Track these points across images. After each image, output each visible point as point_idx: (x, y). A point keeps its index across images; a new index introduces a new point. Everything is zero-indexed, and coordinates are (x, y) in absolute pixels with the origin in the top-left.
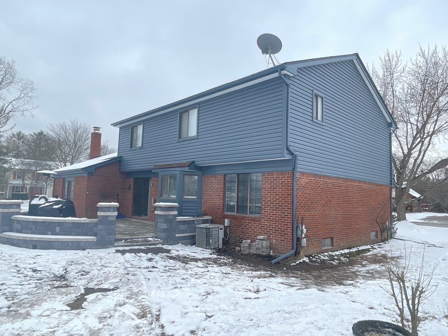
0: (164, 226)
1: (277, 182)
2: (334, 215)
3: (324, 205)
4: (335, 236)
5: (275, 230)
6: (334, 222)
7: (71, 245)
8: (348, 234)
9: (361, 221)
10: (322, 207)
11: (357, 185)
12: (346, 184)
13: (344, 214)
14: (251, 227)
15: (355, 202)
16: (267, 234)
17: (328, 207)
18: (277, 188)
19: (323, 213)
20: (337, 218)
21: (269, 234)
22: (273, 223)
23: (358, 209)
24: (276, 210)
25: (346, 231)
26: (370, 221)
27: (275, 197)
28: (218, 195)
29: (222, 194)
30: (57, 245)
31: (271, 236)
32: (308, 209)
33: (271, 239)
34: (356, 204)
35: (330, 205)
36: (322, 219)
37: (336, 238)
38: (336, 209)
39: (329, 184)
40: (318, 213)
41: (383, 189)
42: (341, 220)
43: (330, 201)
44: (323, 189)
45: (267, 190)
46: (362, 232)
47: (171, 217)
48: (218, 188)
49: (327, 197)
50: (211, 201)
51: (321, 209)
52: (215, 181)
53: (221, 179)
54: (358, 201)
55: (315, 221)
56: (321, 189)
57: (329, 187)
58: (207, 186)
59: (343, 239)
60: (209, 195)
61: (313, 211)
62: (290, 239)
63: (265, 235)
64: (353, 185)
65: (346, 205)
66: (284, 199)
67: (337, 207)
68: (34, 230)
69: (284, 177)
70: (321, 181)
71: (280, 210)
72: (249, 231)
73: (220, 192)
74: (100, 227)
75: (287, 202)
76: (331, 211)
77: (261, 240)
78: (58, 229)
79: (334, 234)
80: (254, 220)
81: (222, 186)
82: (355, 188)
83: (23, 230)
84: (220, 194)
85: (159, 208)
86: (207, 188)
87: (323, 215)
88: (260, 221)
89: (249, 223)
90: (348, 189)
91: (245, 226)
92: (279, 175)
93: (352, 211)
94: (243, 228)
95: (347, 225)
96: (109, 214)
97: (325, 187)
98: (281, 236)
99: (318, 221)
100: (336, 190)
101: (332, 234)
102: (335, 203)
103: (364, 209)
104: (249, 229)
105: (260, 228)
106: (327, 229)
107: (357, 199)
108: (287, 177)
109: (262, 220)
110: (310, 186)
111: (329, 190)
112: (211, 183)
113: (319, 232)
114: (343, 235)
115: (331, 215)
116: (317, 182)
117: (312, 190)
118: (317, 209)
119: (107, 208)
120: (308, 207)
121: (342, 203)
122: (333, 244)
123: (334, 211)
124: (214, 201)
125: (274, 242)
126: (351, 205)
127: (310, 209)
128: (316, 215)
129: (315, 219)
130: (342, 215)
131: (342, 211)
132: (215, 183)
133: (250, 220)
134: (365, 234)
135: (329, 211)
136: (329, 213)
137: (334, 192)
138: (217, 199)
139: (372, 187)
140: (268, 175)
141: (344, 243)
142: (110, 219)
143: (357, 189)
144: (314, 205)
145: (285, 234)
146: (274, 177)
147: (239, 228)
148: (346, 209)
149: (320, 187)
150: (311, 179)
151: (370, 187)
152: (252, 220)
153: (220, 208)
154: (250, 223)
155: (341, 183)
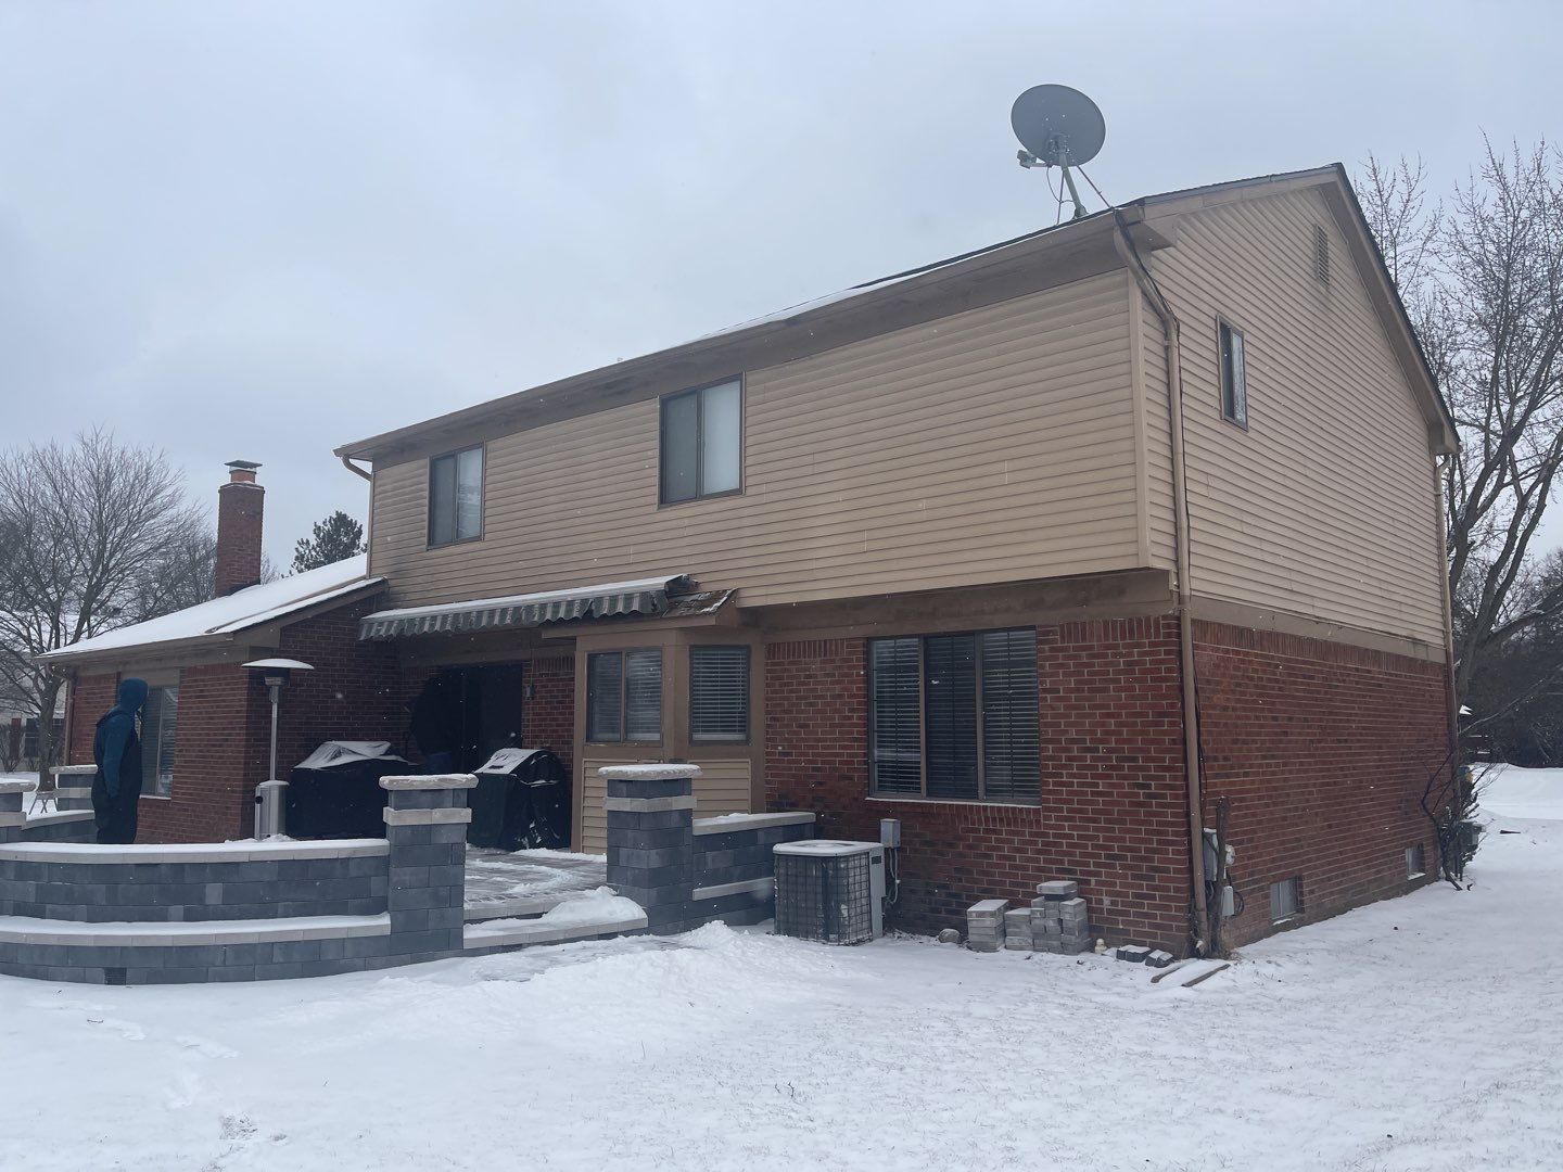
0: (652, 858)
1: (1107, 664)
2: (1299, 786)
3: (1269, 749)
4: (1307, 868)
5: (1108, 857)
6: (1300, 817)
7: (281, 960)
8: (1343, 860)
9: (1374, 806)
10: (1264, 757)
11: (1357, 670)
12: (1325, 665)
13: (1328, 784)
14: (1002, 849)
15: (1354, 735)
16: (1074, 872)
17: (1282, 757)
18: (1106, 690)
19: (1269, 781)
20: (1307, 801)
21: (1083, 873)
22: (1095, 829)
23: (1362, 761)
24: (1109, 777)
25: (1333, 847)
26: (1399, 808)
27: (1103, 724)
28: (842, 725)
29: (860, 718)
30: (219, 961)
31: (1093, 880)
32: (1223, 767)
33: (1091, 891)
34: (1359, 741)
35: (1285, 749)
36: (1267, 805)
37: (1310, 876)
38: (1302, 764)
39: (1277, 666)
40: (1252, 783)
41: (1429, 680)
42: (1320, 806)
43: (1286, 733)
44: (1264, 687)
45: (1060, 699)
46: (1380, 851)
47: (675, 822)
48: (840, 696)
49: (1275, 719)
50: (808, 747)
51: (1260, 766)
52: (822, 669)
53: (851, 660)
54: (1364, 728)
55: (1246, 816)
56: (1256, 687)
57: (1277, 681)
58: (791, 691)
59: (1329, 879)
60: (801, 726)
61: (1237, 775)
62: (1177, 890)
63: (1064, 879)
64: (1346, 668)
65: (1332, 748)
66: (1142, 732)
67: (1306, 756)
68: (104, 903)
69: (1138, 645)
70: (1256, 655)
71: (1124, 777)
72: (989, 865)
73: (851, 710)
74: (402, 874)
75: (1153, 742)
76: (1291, 772)
77: (1049, 897)
78: (214, 893)
79: (1303, 862)
80: (1011, 818)
81: (858, 689)
82: (1351, 682)
83: (48, 906)
84: (850, 718)
85: (624, 786)
86: (787, 698)
87: (1267, 789)
88: (1038, 822)
89: (987, 831)
90: (1330, 687)
91: (970, 847)
92: (1115, 639)
93: (1349, 769)
94: (961, 855)
95: (1337, 826)
96: (437, 816)
97: (1269, 680)
98: (1135, 877)
99: (1254, 815)
100: (1297, 690)
101: (1296, 864)
102: (1297, 742)
103: (1380, 760)
104: (990, 857)
105: (1039, 852)
106: (1283, 842)
107: (1360, 722)
108: (1152, 644)
109: (1049, 818)
110: (1223, 675)
111: (1280, 689)
112: (810, 676)
113: (1261, 855)
114: (1329, 864)
115: (1291, 787)
116: (1243, 661)
117: (1233, 692)
118: (1251, 766)
119: (429, 795)
120: (1226, 759)
121: (1320, 741)
122: (1302, 902)
123: (1299, 771)
124: (824, 748)
125: (1107, 901)
126: (1343, 748)
127: (1232, 768)
128: (1248, 791)
129: (1247, 807)
130: (1323, 784)
131: (1321, 770)
132: (827, 675)
133: (994, 819)
134: (1388, 855)
135: (1283, 772)
136: (1286, 780)
137: (1294, 697)
138: (835, 740)
139: (1396, 675)
140: (1063, 637)
141: (1332, 894)
142: (444, 838)
143: (1357, 683)
144: (1240, 750)
145: (1156, 869)
146: (1092, 647)
147: (943, 855)
148: (1331, 763)
149: (1252, 679)
150: (1227, 651)
151: (1391, 674)
152: (1001, 820)
153: (851, 778)
154: (994, 831)
155: (1312, 664)
